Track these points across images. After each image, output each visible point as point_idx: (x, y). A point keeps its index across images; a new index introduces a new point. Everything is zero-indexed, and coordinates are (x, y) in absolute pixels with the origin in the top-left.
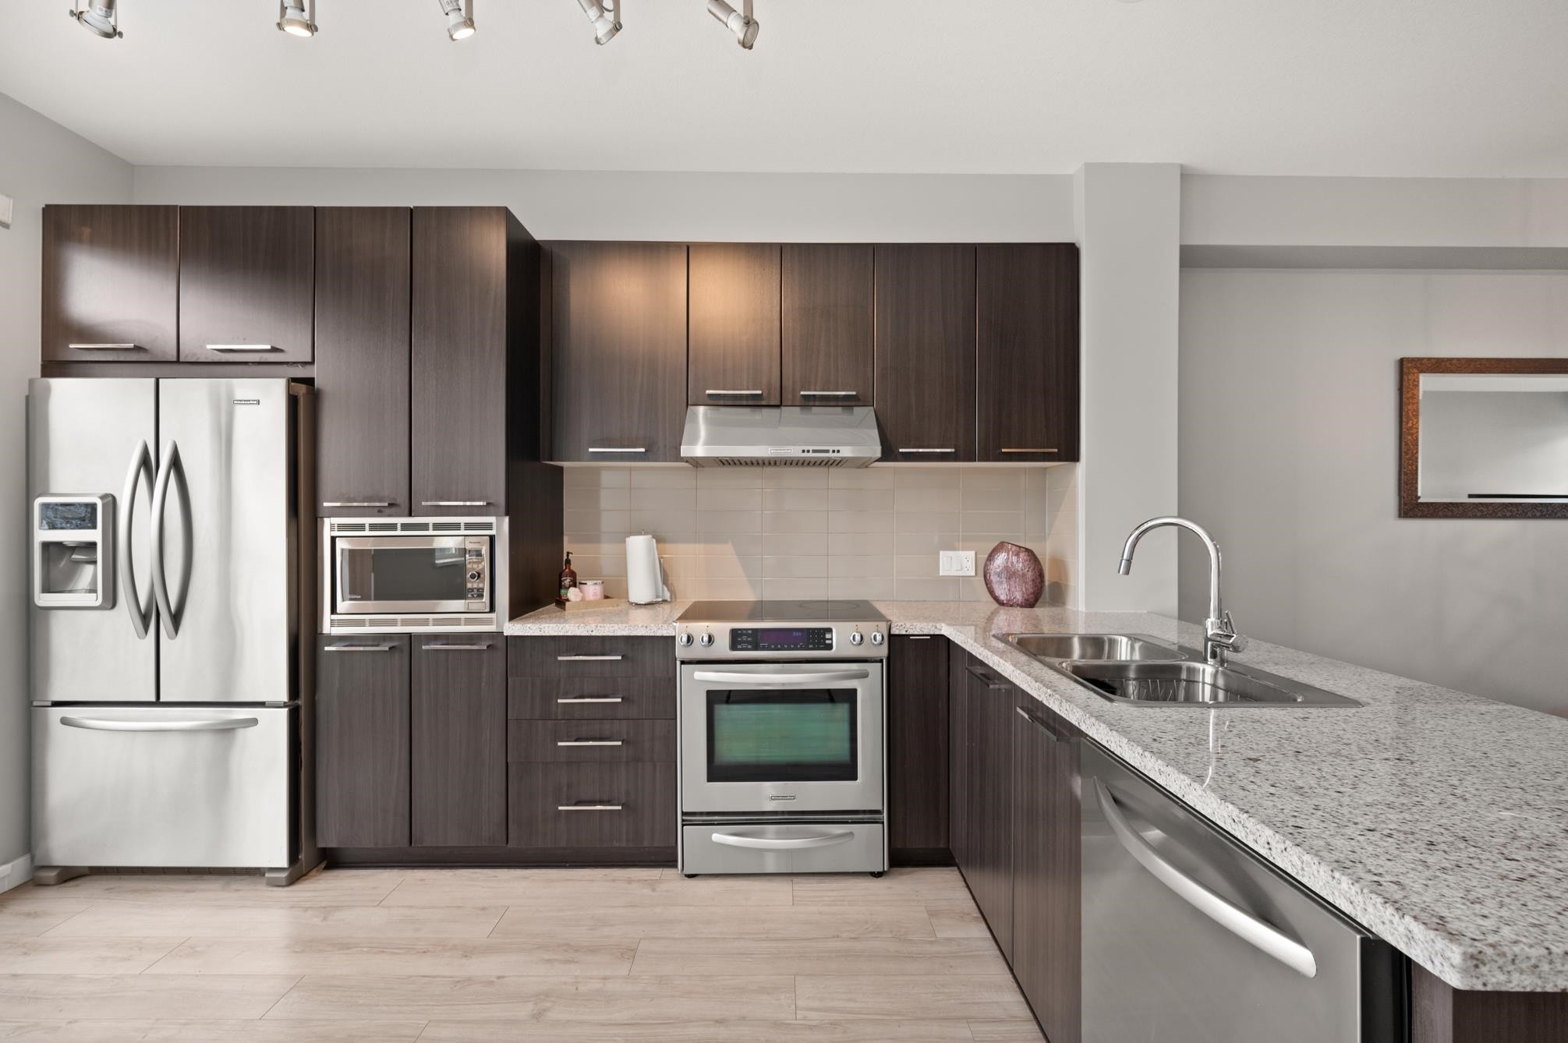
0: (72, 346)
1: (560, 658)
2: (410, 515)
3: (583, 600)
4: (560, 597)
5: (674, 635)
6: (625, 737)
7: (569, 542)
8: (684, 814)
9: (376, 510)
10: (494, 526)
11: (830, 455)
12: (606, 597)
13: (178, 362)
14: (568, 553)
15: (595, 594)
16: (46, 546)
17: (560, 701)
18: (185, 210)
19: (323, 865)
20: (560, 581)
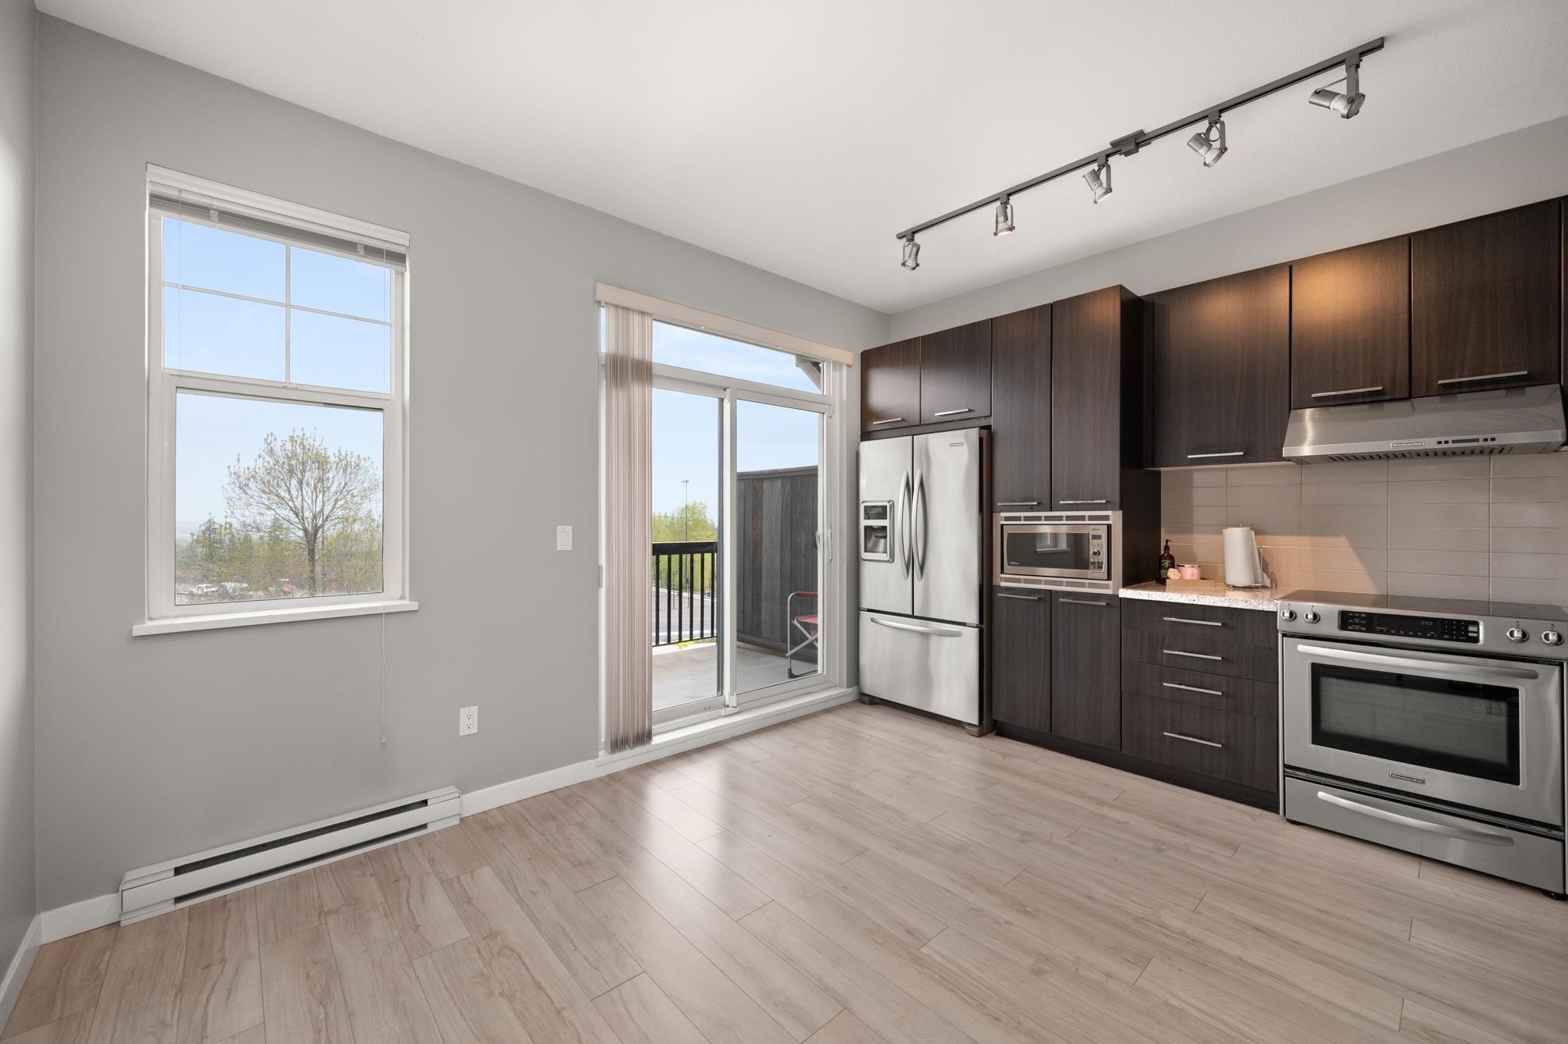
0: (874, 423)
1: (1165, 619)
2: (1051, 510)
3: (1181, 578)
4: (1160, 575)
5: (1275, 610)
6: (1224, 690)
7: (1167, 532)
8: (1285, 766)
9: (1029, 507)
10: (1111, 518)
11: (1481, 443)
12: (1202, 579)
13: (920, 425)
14: (1167, 541)
15: (1193, 575)
16: (867, 528)
17: (1165, 651)
18: (924, 337)
19: (995, 732)
20: (1160, 564)
